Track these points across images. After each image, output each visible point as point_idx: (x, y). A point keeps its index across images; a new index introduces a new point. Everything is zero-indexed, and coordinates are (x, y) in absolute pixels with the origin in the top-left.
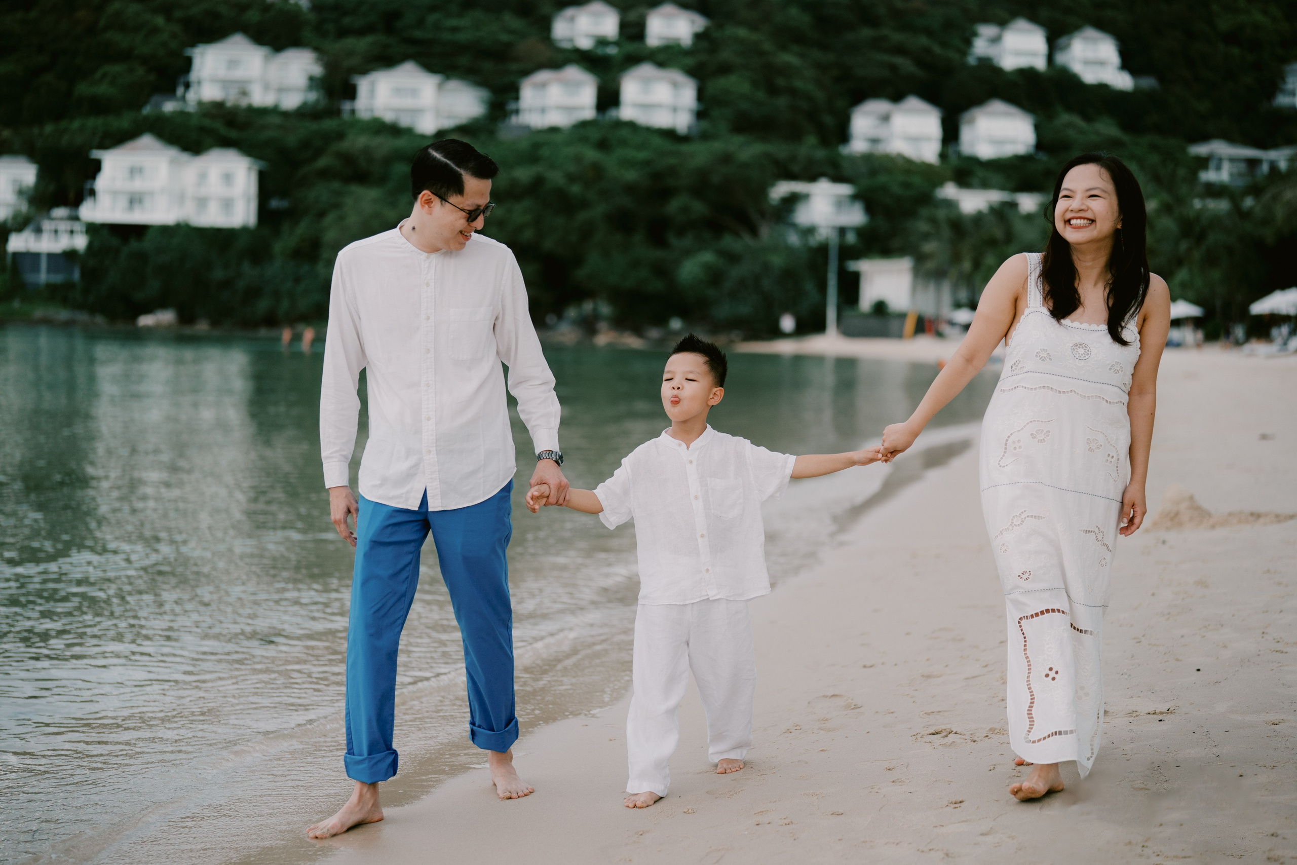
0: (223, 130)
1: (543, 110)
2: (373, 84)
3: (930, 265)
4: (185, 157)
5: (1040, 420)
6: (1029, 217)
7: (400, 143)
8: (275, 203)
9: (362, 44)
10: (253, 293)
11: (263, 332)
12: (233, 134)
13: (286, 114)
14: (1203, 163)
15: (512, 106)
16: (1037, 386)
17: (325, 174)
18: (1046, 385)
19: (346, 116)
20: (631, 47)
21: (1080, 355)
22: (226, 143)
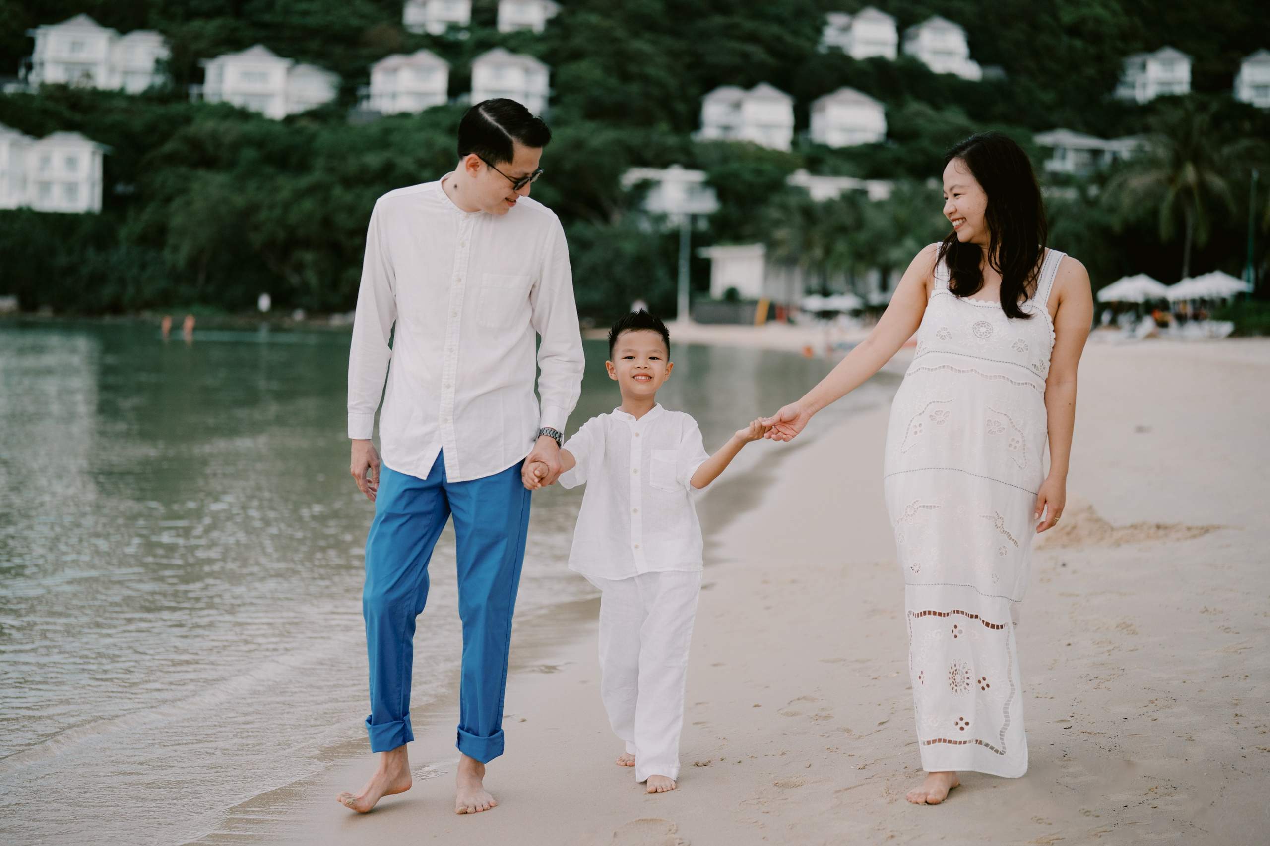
0: (67, 113)
1: (394, 96)
2: (221, 68)
3: (782, 252)
4: (26, 140)
5: (939, 401)
6: (880, 205)
7: (249, 127)
8: (120, 188)
9: (211, 27)
10: (98, 279)
11: (108, 319)
12: (78, 117)
13: (132, 98)
14: (1048, 152)
15: (362, 91)
16: (937, 366)
17: (171, 159)
18: (946, 365)
19: (194, 100)
20: (483, 33)
21: (982, 333)
22: (69, 126)
